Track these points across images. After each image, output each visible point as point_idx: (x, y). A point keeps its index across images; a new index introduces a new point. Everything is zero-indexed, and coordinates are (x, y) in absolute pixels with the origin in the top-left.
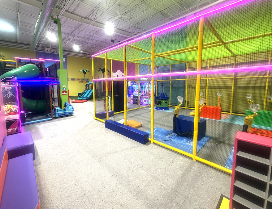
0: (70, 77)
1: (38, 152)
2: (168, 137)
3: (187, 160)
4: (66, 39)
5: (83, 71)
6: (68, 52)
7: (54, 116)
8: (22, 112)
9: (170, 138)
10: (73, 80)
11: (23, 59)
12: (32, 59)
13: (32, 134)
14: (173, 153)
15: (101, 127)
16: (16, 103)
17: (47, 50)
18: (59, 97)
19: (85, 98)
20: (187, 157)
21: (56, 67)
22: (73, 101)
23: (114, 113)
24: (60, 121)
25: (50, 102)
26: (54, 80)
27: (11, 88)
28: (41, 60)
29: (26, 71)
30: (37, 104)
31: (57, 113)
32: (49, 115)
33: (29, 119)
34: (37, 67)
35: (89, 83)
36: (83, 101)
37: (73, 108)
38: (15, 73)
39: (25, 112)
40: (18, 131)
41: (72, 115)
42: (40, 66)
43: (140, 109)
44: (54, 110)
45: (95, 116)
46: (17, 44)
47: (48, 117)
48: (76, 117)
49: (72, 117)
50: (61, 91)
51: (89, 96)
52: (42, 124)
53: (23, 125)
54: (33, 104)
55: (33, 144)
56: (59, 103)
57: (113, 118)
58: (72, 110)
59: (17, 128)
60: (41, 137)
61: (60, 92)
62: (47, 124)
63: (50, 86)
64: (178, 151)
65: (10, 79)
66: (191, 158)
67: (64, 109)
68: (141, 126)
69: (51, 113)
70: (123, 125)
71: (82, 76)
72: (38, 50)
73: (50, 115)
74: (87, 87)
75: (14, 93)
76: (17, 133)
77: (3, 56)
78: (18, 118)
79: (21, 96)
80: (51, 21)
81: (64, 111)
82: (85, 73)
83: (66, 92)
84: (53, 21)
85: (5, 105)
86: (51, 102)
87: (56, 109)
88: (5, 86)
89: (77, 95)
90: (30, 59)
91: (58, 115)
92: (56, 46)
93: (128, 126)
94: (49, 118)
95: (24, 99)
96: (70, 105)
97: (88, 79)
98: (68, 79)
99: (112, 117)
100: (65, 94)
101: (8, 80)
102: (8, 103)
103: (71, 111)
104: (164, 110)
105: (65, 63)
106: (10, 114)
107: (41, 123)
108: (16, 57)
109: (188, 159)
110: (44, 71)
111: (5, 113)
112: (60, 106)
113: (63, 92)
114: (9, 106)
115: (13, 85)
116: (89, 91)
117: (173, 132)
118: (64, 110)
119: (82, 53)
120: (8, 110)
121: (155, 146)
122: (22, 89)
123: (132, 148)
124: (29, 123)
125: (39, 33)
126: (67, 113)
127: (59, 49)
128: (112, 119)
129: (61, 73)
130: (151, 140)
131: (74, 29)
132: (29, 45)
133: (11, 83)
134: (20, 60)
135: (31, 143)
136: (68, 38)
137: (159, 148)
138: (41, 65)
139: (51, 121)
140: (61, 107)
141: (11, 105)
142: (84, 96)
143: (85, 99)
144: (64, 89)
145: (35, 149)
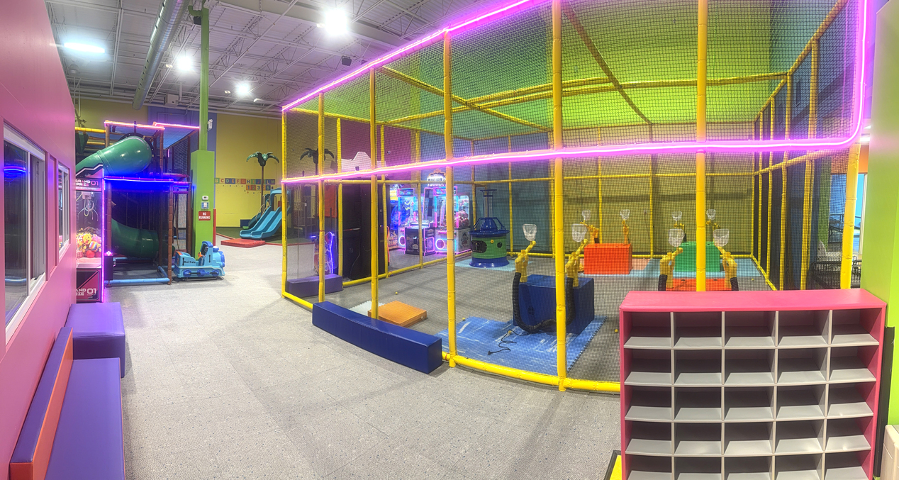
0: (222, 174)
1: (132, 359)
2: (499, 340)
3: (545, 393)
4: (219, 67)
5: (260, 156)
6: (221, 103)
7: (173, 275)
8: (109, 253)
9: (505, 342)
10: (230, 181)
11: (118, 126)
12: (139, 126)
13: (123, 312)
14: (509, 385)
15: (299, 321)
16: (98, 231)
17: (172, 100)
18: (190, 227)
19: (259, 233)
20: (542, 387)
21: (188, 144)
22: (225, 239)
23: (344, 283)
24: (188, 290)
25: (167, 238)
26: (181, 179)
27: (92, 193)
28: (157, 125)
29: (123, 155)
30: (140, 238)
31: (181, 267)
32: (163, 270)
33: (121, 274)
34: (148, 145)
35: (274, 192)
36: (255, 242)
37: (223, 260)
38: (102, 159)
39: (115, 256)
40: (96, 298)
41: (221, 279)
42: (152, 143)
43: (425, 267)
44: (176, 259)
45: (283, 288)
46: (112, 89)
47: (159, 274)
48: (229, 284)
49: (219, 282)
50: (197, 209)
51: (271, 229)
52: (146, 290)
53: (107, 286)
54: (131, 237)
55: (124, 337)
56: (189, 242)
57: (341, 297)
58: (221, 263)
59: (95, 289)
60: (140, 324)
61: (192, 211)
62: (158, 292)
63: (171, 194)
64: (521, 377)
65: (92, 173)
66: (554, 388)
67: (200, 260)
68: (423, 318)
69: (167, 265)
70: (367, 319)
71: (254, 172)
72: (152, 103)
73: (166, 270)
74: (268, 204)
75: (98, 208)
76: (95, 302)
77: (84, 121)
78: (100, 267)
79: (109, 216)
80: (187, 20)
81: (200, 265)
82: (262, 162)
83: (209, 214)
84: (192, 17)
85: (79, 232)
86: (170, 238)
87: (179, 257)
88: (81, 188)
89: (239, 225)
90: (133, 125)
91: (184, 274)
92: (192, 89)
93: (382, 322)
94: (162, 277)
95: (115, 224)
96: (216, 251)
97: (272, 181)
98: (217, 181)
99: (338, 294)
100: (205, 218)
101: (89, 176)
102: (84, 228)
103: (218, 267)
104: (496, 266)
105: (212, 134)
106: (85, 255)
107: (144, 287)
108: (107, 122)
109: (547, 391)
110: (160, 156)
111: (78, 251)
112: (190, 249)
113: (201, 214)
114: (87, 236)
115: (96, 186)
116: (272, 214)
117: (515, 325)
118: (201, 262)
119: (257, 104)
120: (83, 246)
121: (461, 375)
122: (113, 200)
123: (390, 389)
124: (120, 283)
125: (158, 55)
126: (206, 271)
127: (201, 96)
128: (335, 299)
129: (201, 161)
130: (448, 356)
131: (242, 33)
132: (134, 90)
133: (93, 183)
134: (114, 127)
135: (119, 333)
136: (224, 61)
137: (471, 377)
138: (155, 140)
139: (167, 286)
140: (192, 254)
141: (89, 235)
142: (259, 229)
143: (259, 237)
144: (205, 204)
145: (126, 348)
